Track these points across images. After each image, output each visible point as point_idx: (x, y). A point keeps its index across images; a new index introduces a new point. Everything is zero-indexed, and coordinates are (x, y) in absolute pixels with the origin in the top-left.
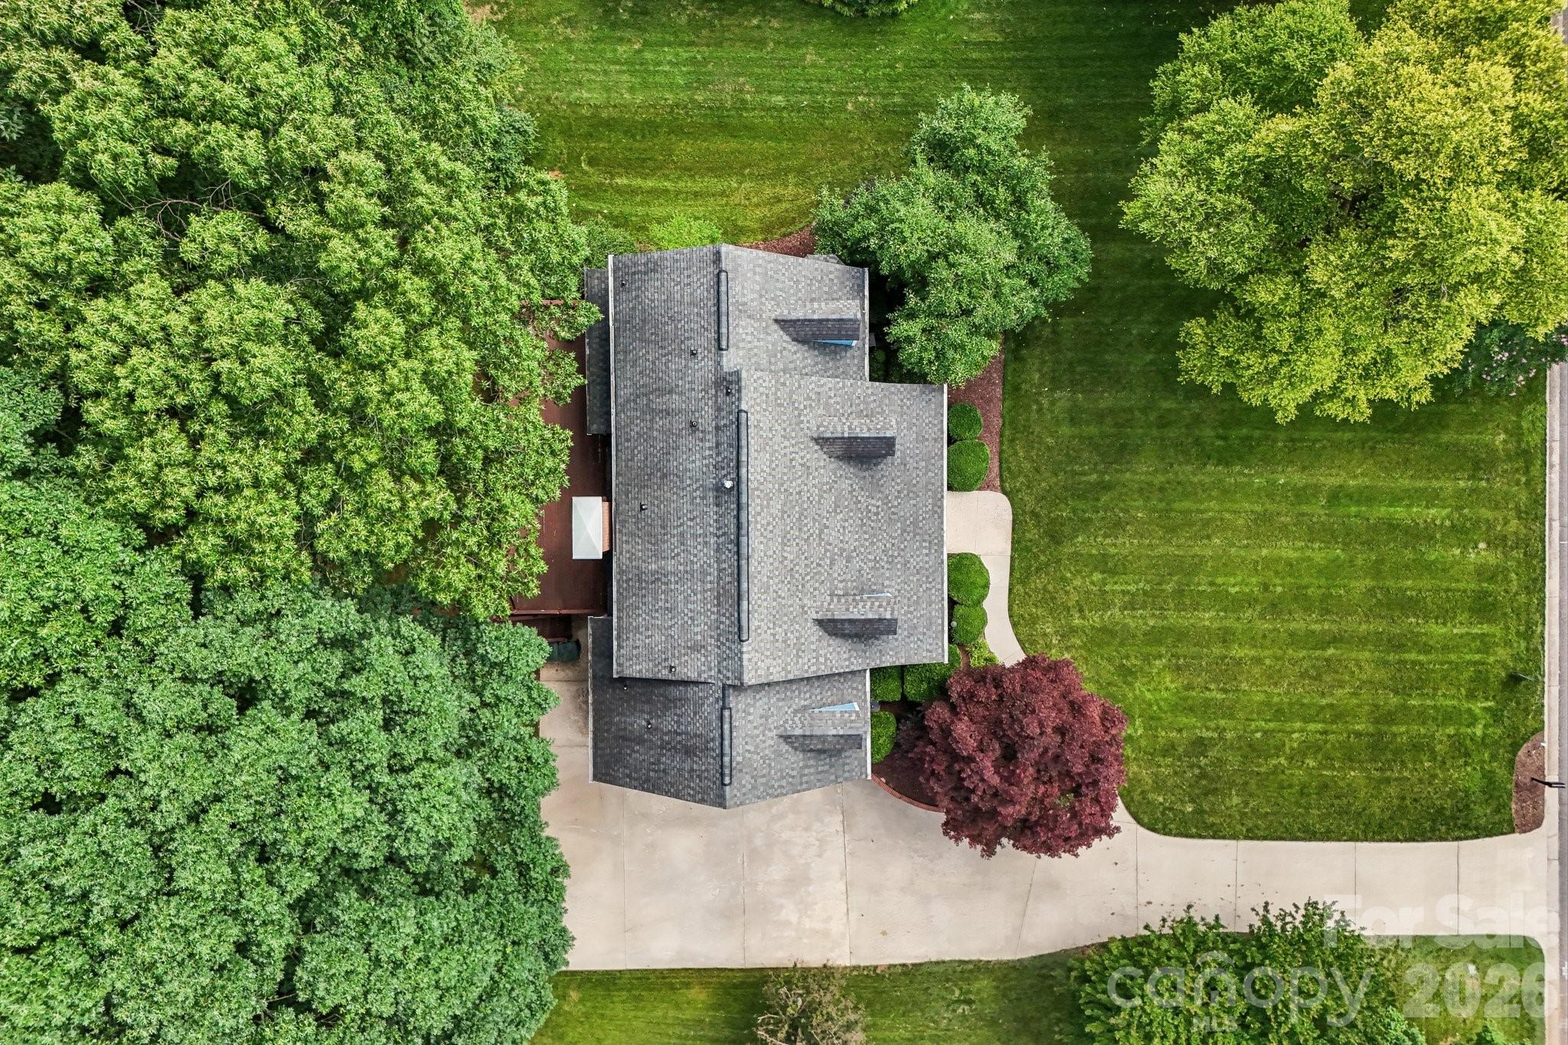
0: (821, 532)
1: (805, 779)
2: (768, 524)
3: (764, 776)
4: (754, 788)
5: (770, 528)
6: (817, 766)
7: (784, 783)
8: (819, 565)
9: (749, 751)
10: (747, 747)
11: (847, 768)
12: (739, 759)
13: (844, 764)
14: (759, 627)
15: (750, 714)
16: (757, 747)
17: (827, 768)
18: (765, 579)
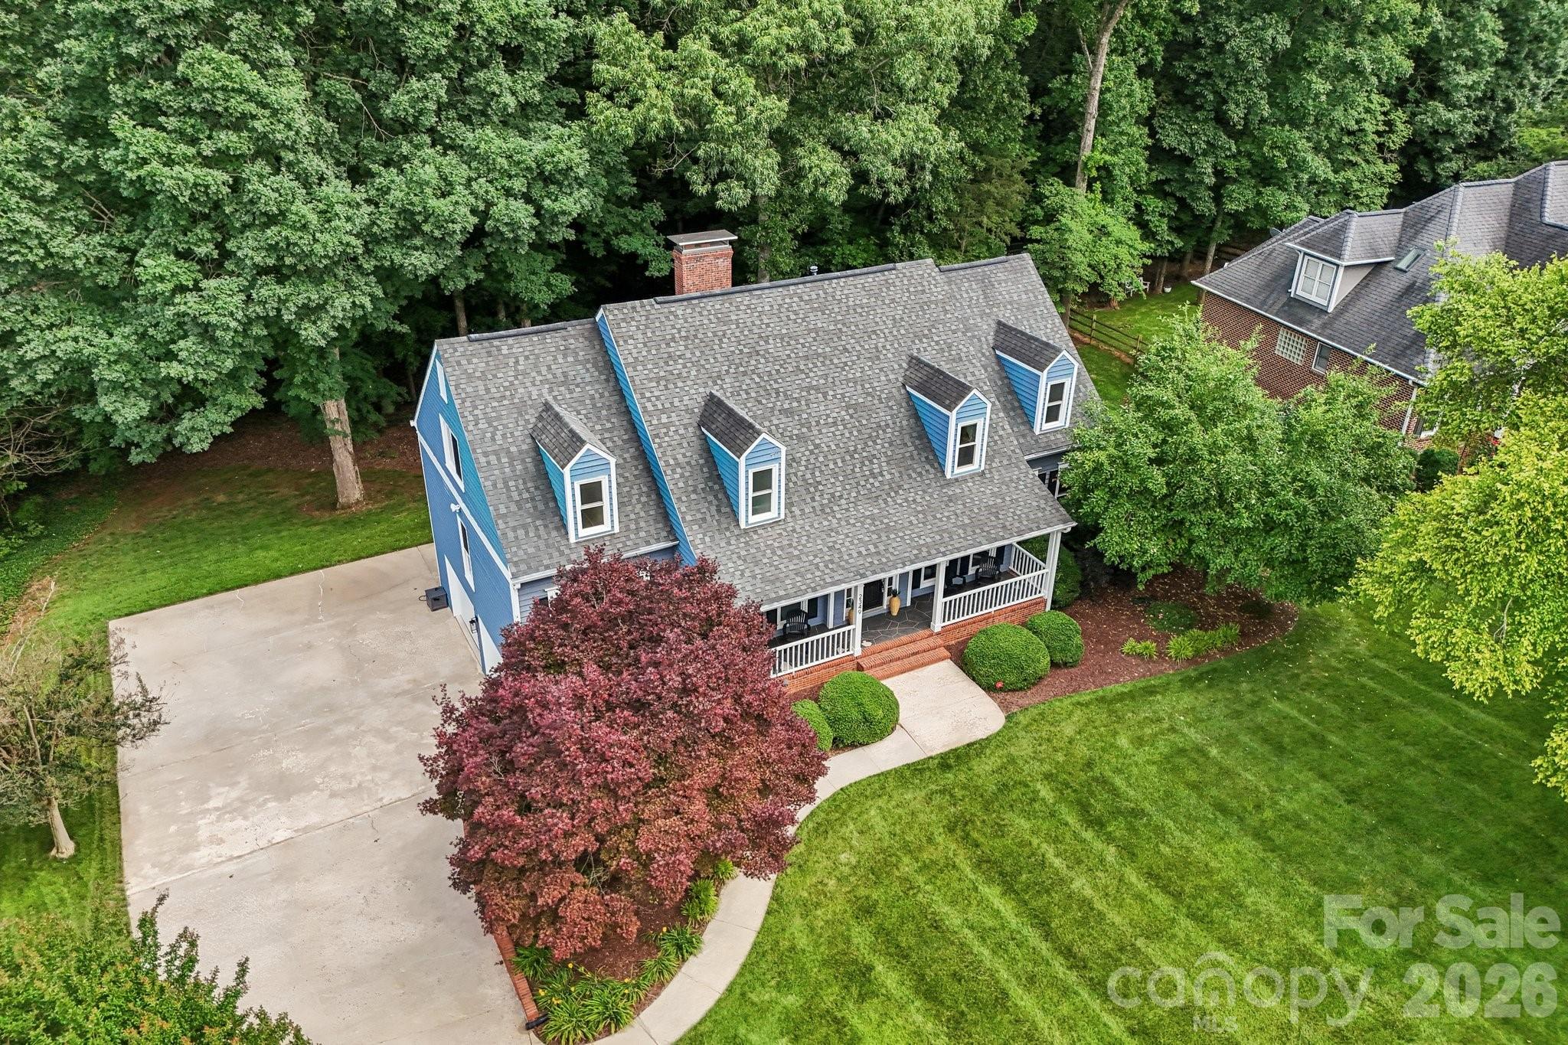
0: (817, 389)
1: (493, 458)
2: (796, 313)
3: (488, 390)
4: (470, 377)
5: (793, 317)
6: (516, 478)
7: (483, 425)
8: (778, 393)
9: (517, 362)
10: (521, 359)
11: (521, 533)
12: (505, 351)
13: (525, 526)
14: (676, 316)
15: (565, 356)
16: (525, 374)
17: (515, 496)
18: (734, 317)
